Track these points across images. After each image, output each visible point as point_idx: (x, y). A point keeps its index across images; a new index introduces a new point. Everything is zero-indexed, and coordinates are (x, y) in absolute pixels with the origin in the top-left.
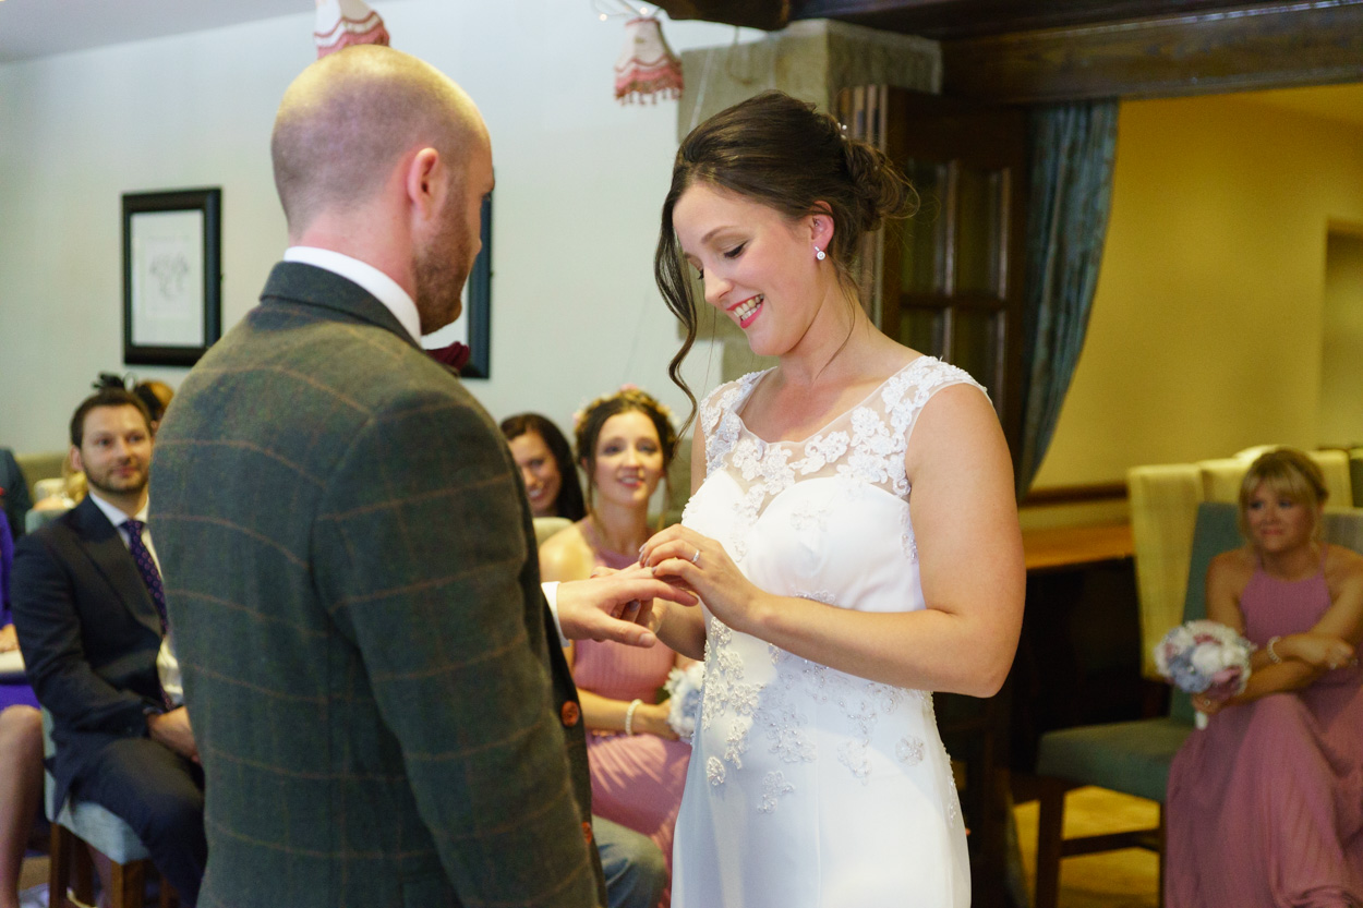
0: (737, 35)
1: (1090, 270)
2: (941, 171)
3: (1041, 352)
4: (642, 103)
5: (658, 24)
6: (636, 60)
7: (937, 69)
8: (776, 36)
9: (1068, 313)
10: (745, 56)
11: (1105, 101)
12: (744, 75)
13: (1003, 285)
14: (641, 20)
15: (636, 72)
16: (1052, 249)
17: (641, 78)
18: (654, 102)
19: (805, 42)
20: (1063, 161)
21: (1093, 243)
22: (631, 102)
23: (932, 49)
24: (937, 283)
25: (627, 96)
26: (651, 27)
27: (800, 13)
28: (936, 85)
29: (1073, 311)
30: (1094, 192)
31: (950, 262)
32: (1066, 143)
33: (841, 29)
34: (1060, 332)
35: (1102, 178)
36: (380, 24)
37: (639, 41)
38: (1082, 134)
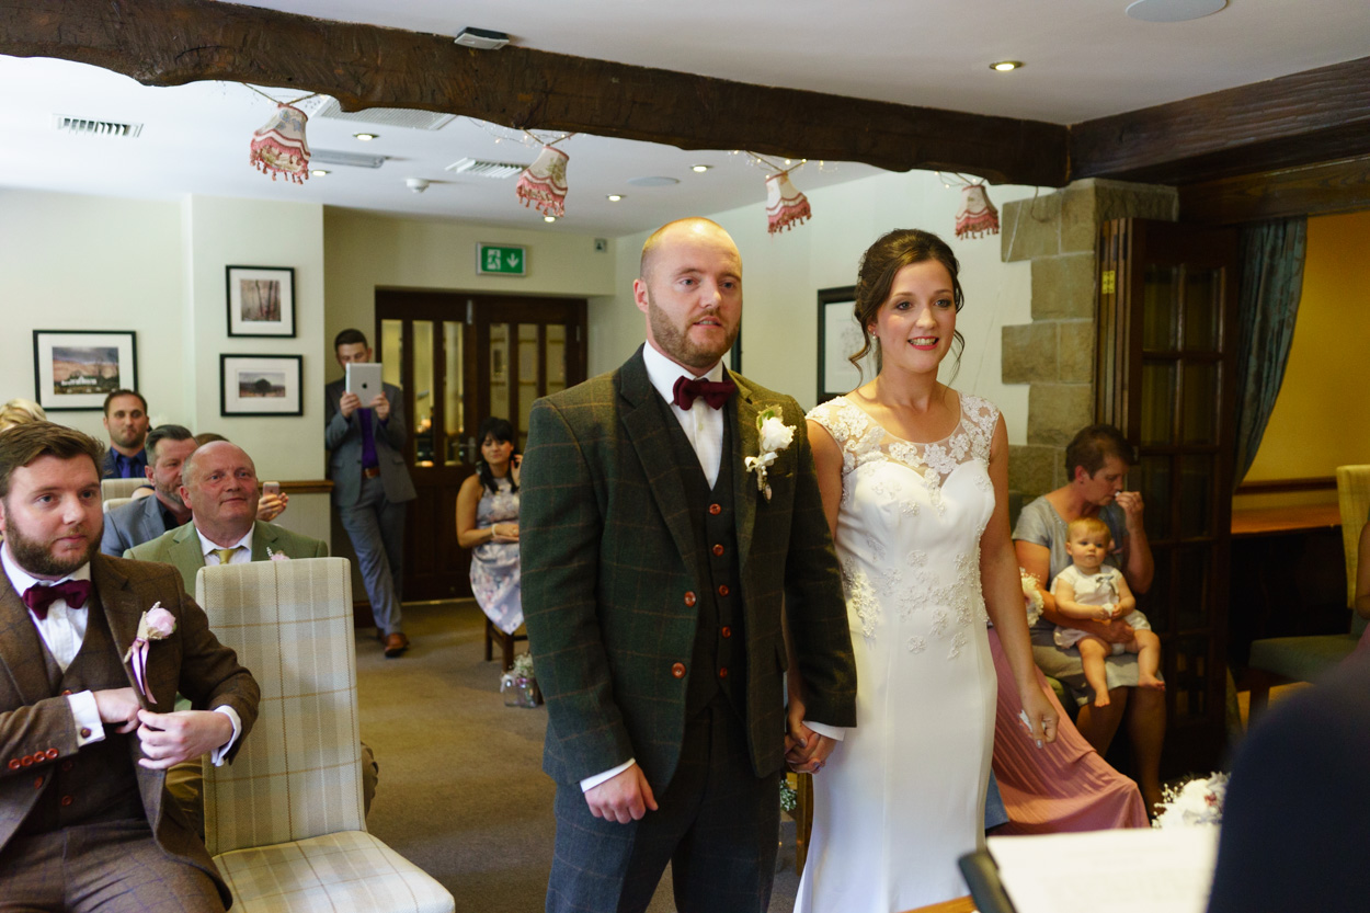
0: (1037, 192)
1: (1286, 333)
2: (1174, 271)
3: (1251, 387)
4: (974, 238)
5: (983, 188)
6: (968, 211)
7: (1176, 204)
8: (1062, 190)
9: (1270, 361)
10: (1043, 204)
11: (1296, 219)
12: (1043, 217)
13: (1221, 344)
14: (972, 186)
15: (968, 218)
16: (1258, 318)
17: (971, 222)
18: (982, 237)
19: (1081, 193)
20: (1266, 260)
21: (1287, 314)
22: (967, 237)
23: (1173, 192)
24: (1172, 343)
25: (965, 235)
26: (979, 190)
27: (1077, 175)
28: (1175, 215)
29: (1274, 360)
30: (1288, 280)
31: (1180, 329)
32: (1268, 248)
33: (1106, 183)
34: (1265, 375)
35: (1294, 270)
36: (805, 200)
37: (970, 199)
38: (1280, 242)
